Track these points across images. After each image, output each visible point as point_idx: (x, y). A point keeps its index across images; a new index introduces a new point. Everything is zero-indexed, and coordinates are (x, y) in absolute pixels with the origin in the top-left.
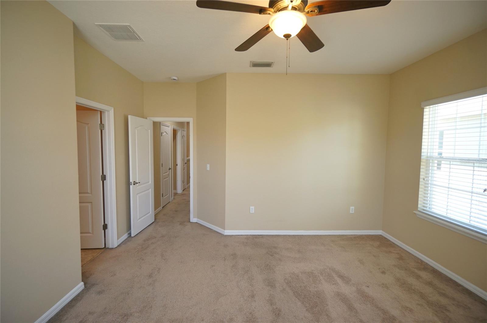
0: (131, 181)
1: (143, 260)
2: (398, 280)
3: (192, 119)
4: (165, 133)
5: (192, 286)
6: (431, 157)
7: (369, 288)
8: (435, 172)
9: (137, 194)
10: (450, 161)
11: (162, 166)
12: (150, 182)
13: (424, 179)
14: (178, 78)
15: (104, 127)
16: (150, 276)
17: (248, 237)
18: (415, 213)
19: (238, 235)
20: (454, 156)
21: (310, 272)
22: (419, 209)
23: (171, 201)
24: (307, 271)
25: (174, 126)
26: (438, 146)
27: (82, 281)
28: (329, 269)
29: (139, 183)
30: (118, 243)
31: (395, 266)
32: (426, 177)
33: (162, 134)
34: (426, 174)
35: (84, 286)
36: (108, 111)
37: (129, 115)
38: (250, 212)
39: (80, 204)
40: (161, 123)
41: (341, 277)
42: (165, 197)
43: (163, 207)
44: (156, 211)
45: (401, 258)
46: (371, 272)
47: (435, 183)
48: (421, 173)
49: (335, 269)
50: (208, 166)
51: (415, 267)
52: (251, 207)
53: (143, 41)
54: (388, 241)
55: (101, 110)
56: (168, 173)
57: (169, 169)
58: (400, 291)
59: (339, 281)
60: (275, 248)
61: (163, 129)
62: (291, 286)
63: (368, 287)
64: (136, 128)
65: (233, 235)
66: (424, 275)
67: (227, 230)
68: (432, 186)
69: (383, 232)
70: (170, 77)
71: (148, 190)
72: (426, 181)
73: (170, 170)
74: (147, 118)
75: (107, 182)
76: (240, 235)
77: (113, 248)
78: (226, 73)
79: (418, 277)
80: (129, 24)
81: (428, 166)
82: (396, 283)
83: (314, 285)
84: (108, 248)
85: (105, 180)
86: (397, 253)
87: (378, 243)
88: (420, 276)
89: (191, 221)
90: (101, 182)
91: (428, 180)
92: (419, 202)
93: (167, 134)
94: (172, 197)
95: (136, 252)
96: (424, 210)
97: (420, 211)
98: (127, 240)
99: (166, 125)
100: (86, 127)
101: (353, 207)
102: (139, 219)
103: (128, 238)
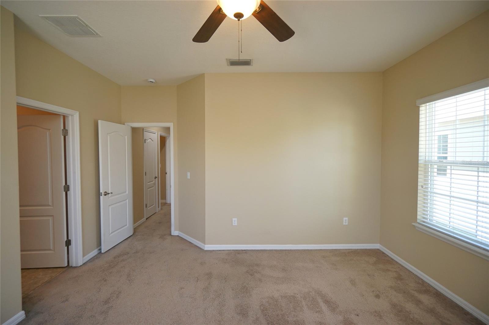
0: (102, 191)
1: (106, 281)
2: (394, 306)
3: (172, 123)
4: (150, 140)
5: (150, 315)
6: (430, 162)
7: (358, 317)
8: (435, 178)
9: (109, 206)
10: (451, 165)
11: (146, 175)
12: (127, 192)
13: (422, 187)
14: (156, 81)
15: (67, 133)
16: (106, 302)
17: (230, 252)
18: (414, 226)
19: (220, 250)
20: (456, 159)
21: (292, 296)
22: (418, 221)
23: (157, 212)
24: (289, 294)
25: (160, 132)
26: (437, 149)
27: (23, 310)
28: (315, 292)
29: (112, 193)
30: (83, 260)
31: (391, 287)
32: (425, 184)
33: (145, 140)
34: (425, 180)
35: (25, 315)
36: (72, 115)
37: (99, 120)
38: (232, 224)
39: (20, 218)
40: (144, 129)
41: (327, 302)
42: (148, 209)
43: (146, 219)
44: (135, 224)
45: (399, 278)
46: (363, 296)
47: (435, 191)
48: (419, 180)
49: (321, 292)
50: (189, 174)
51: (415, 289)
52: (233, 219)
53: (100, 36)
54: (386, 257)
55: (63, 114)
56: (154, 182)
57: (155, 178)
58: (396, 321)
59: (324, 307)
60: (257, 265)
61: (147, 135)
62: (266, 315)
63: (358, 315)
64: (108, 134)
65: (214, 250)
66: (425, 299)
67: (208, 244)
68: (432, 194)
69: (381, 246)
70: (147, 80)
71: (125, 200)
72: (425, 189)
73: (157, 179)
74: (125, 123)
75: (71, 193)
76: (221, 250)
77: (77, 267)
78: (204, 74)
79: (418, 302)
80: (77, 16)
81: (426, 172)
82: (392, 310)
83: (293, 313)
84: (71, 267)
85: (69, 190)
86: (396, 272)
87: (375, 259)
88: (420, 301)
89: (172, 234)
90: (64, 193)
91: (427, 188)
92: (418, 213)
93: (153, 141)
94: (159, 207)
95: (101, 271)
96: (424, 222)
97: (419, 224)
98: (95, 257)
99: (149, 131)
100: (48, 133)
101: (347, 218)
102: (112, 233)
103: (98, 254)
